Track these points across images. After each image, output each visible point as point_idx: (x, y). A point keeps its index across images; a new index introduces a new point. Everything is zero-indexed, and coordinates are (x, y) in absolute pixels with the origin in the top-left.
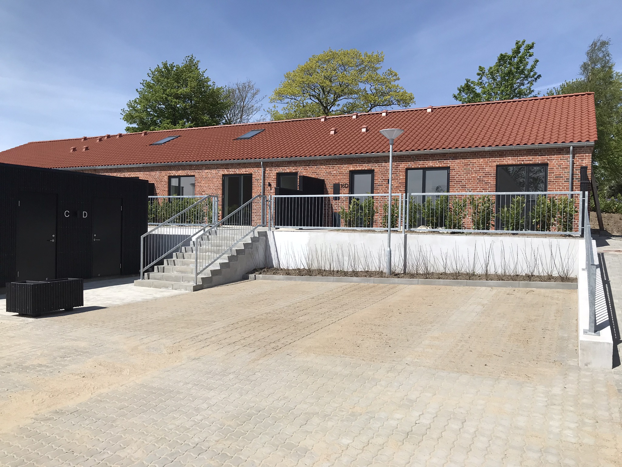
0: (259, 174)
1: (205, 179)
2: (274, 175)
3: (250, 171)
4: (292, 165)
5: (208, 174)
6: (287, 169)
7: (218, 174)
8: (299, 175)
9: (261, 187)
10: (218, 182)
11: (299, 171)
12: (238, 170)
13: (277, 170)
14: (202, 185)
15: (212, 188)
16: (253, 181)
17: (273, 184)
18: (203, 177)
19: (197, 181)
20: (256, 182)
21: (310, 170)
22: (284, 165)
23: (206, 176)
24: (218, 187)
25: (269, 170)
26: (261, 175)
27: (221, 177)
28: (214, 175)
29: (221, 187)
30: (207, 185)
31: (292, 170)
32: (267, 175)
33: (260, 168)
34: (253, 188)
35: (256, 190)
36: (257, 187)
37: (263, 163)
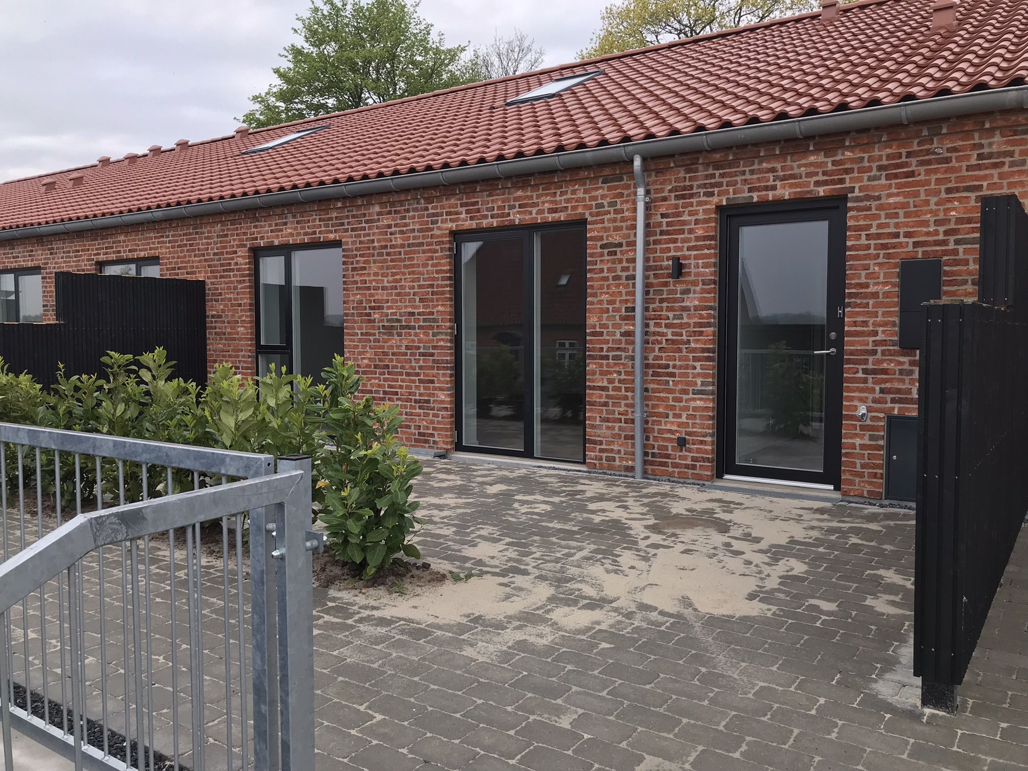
0: (623, 220)
1: (379, 255)
2: (701, 216)
3: (574, 208)
4: (812, 159)
5: (391, 234)
6: (778, 183)
7: (432, 229)
8: (852, 209)
9: (631, 282)
10: (433, 265)
11: (852, 190)
12: (520, 206)
13: (716, 190)
14: (371, 282)
15: (409, 294)
16: (592, 255)
17: (697, 266)
18: (374, 248)
19: (350, 266)
20: (606, 258)
21: (933, 177)
22: (760, 163)
23: (386, 240)
24: (432, 286)
25: (673, 195)
26: (629, 223)
27: (443, 243)
28: (414, 238)
29: (446, 286)
30: (390, 278)
31: (812, 187)
32: (665, 220)
33: (627, 187)
34: (592, 287)
35: (605, 297)
36: (611, 282)
37: (644, 159)
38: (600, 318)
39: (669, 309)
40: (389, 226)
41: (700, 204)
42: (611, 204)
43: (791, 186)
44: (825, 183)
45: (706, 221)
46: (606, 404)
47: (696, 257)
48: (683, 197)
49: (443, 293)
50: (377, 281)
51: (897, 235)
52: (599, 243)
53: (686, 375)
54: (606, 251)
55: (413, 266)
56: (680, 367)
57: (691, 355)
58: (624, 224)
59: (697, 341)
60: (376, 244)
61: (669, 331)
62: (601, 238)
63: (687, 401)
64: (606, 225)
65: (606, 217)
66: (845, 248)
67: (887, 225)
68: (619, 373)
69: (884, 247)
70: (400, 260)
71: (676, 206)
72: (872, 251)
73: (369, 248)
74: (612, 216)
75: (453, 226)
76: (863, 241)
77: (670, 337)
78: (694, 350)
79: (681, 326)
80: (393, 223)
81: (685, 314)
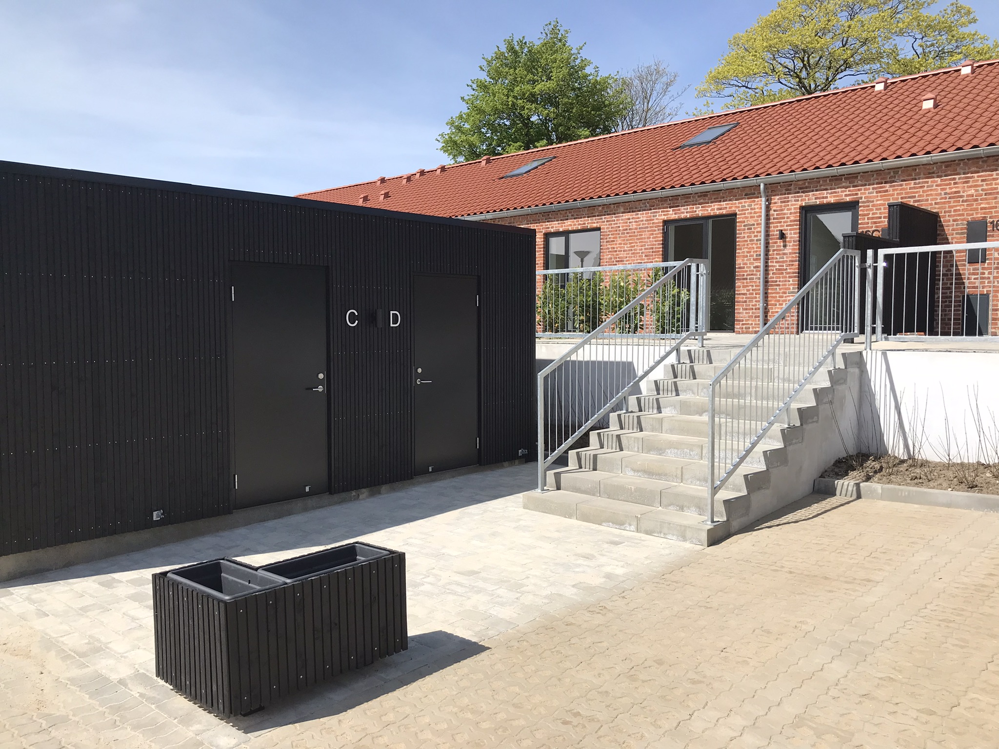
0: (755, 213)
1: (622, 234)
2: (793, 211)
3: (730, 208)
4: (844, 184)
5: (630, 223)
6: (828, 195)
7: (654, 220)
8: (861, 206)
9: (759, 242)
10: (653, 238)
11: (861, 198)
12: (702, 207)
13: (800, 199)
14: (617, 248)
15: (639, 253)
16: (739, 230)
17: (791, 234)
18: (619, 230)
19: (605, 240)
20: (746, 231)
21: (896, 192)
22: (821, 186)
23: (627, 226)
24: (652, 248)
25: (779, 201)
26: (758, 214)
27: (659, 226)
28: (643, 224)
29: (660, 248)
30: (629, 246)
31: (844, 197)
32: (775, 213)
33: (758, 197)
34: (739, 245)
35: (746, 250)
36: (749, 242)
37: (765, 185)
38: (743, 260)
39: (777, 254)
40: (629, 219)
41: (792, 205)
42: (749, 206)
43: (834, 196)
44: (849, 195)
45: (795, 213)
46: (745, 302)
47: (790, 230)
48: (784, 202)
49: (659, 251)
50: (621, 248)
51: (880, 218)
52: (743, 224)
53: (785, 285)
54: (746, 228)
55: (642, 239)
56: (783, 281)
57: (788, 275)
58: (755, 215)
59: (790, 269)
60: (621, 228)
61: (777, 265)
62: (744, 222)
63: (785, 297)
64: (746, 215)
65: (747, 212)
66: (858, 224)
67: (876, 213)
68: (753, 286)
69: (875, 223)
70: (635, 236)
71: (781, 206)
72: (870, 225)
73: (616, 231)
74: (750, 211)
75: (665, 218)
76: (866, 221)
77: (778, 267)
78: (789, 273)
79: (783, 262)
80: (631, 217)
81: (785, 256)
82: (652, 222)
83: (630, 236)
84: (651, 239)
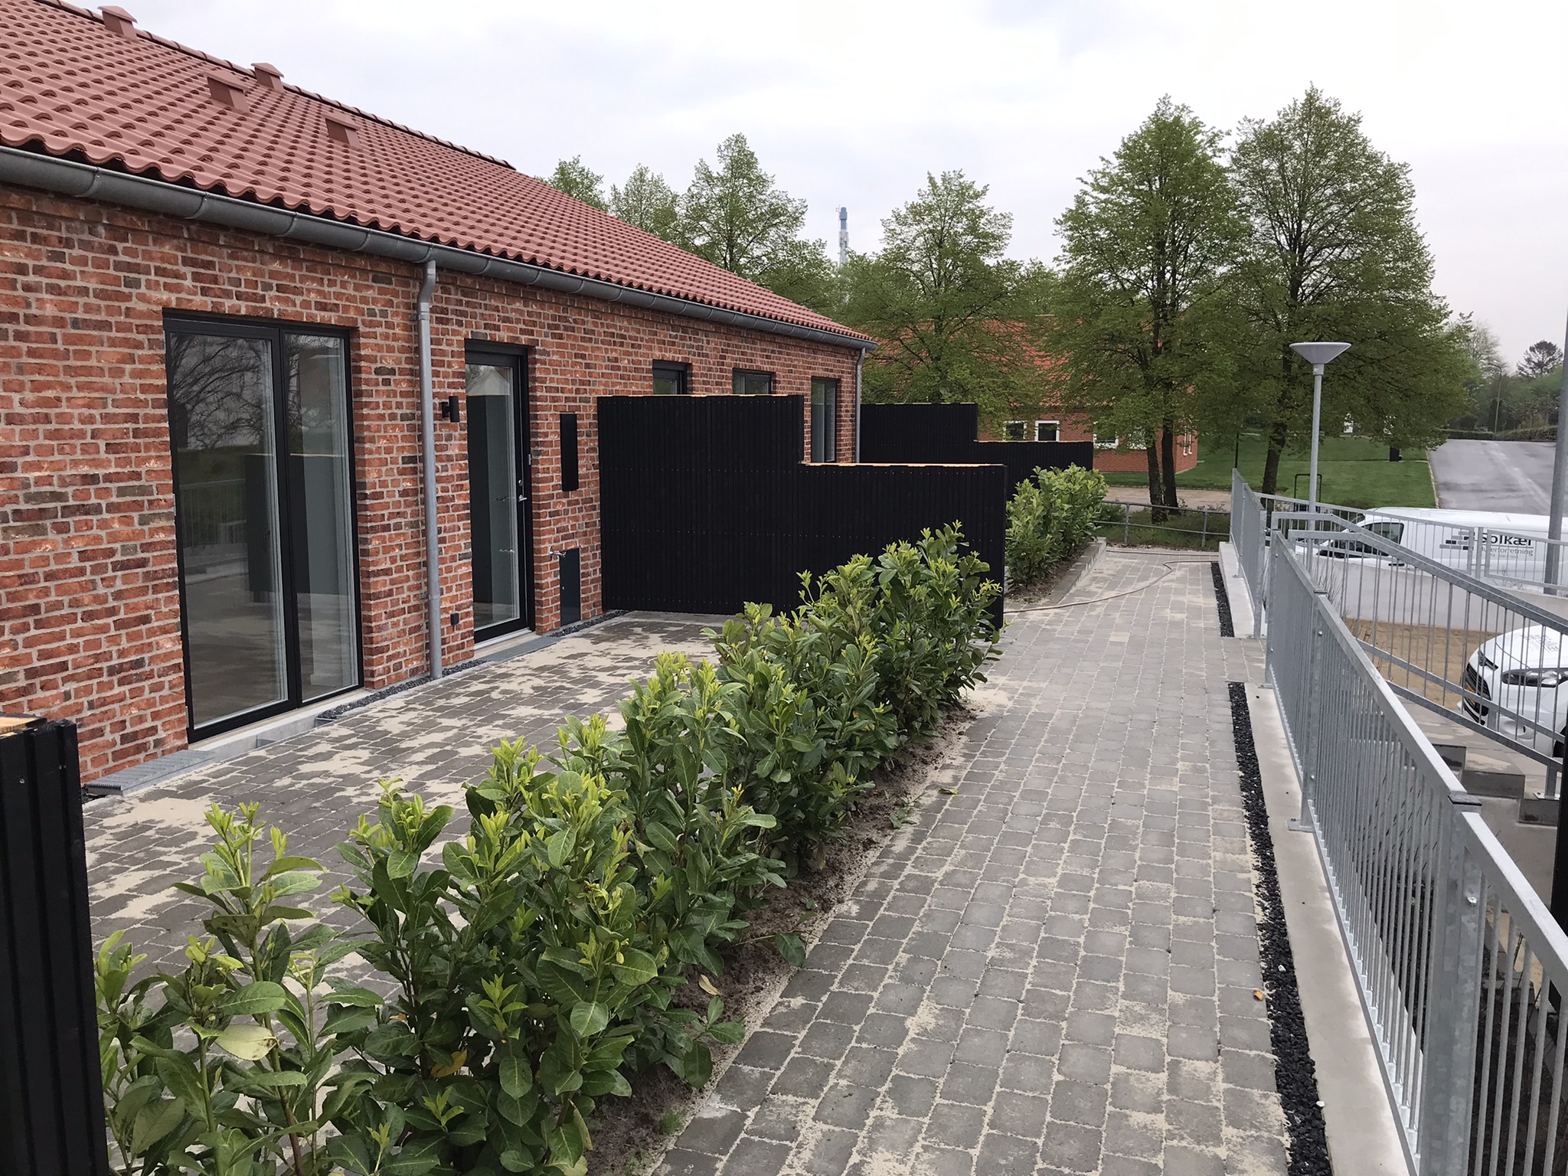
0: (395, 338)
6: (501, 324)
8: (538, 361)
9: (405, 423)
12: (279, 289)
15: (82, 434)
16: (367, 382)
20: (381, 387)
26: (400, 343)
35: (383, 443)
36: (387, 422)
38: (380, 474)
39: (438, 459)
40: (22, 269)
41: (454, 333)
42: (382, 314)
43: (508, 330)
44: (524, 332)
46: (390, 593)
52: (373, 366)
53: (454, 538)
54: (380, 378)
55: (88, 371)
56: (449, 530)
57: (456, 514)
58: (396, 344)
61: (439, 487)
62: (375, 360)
63: (456, 569)
64: (379, 341)
65: (379, 330)
68: (400, 546)
70: (55, 354)
74: (384, 329)
75: (172, 299)
77: (440, 493)
79: (447, 479)
80: (30, 263)
81: (449, 465)
82: (123, 305)
83: (31, 353)
84: (127, 379)
